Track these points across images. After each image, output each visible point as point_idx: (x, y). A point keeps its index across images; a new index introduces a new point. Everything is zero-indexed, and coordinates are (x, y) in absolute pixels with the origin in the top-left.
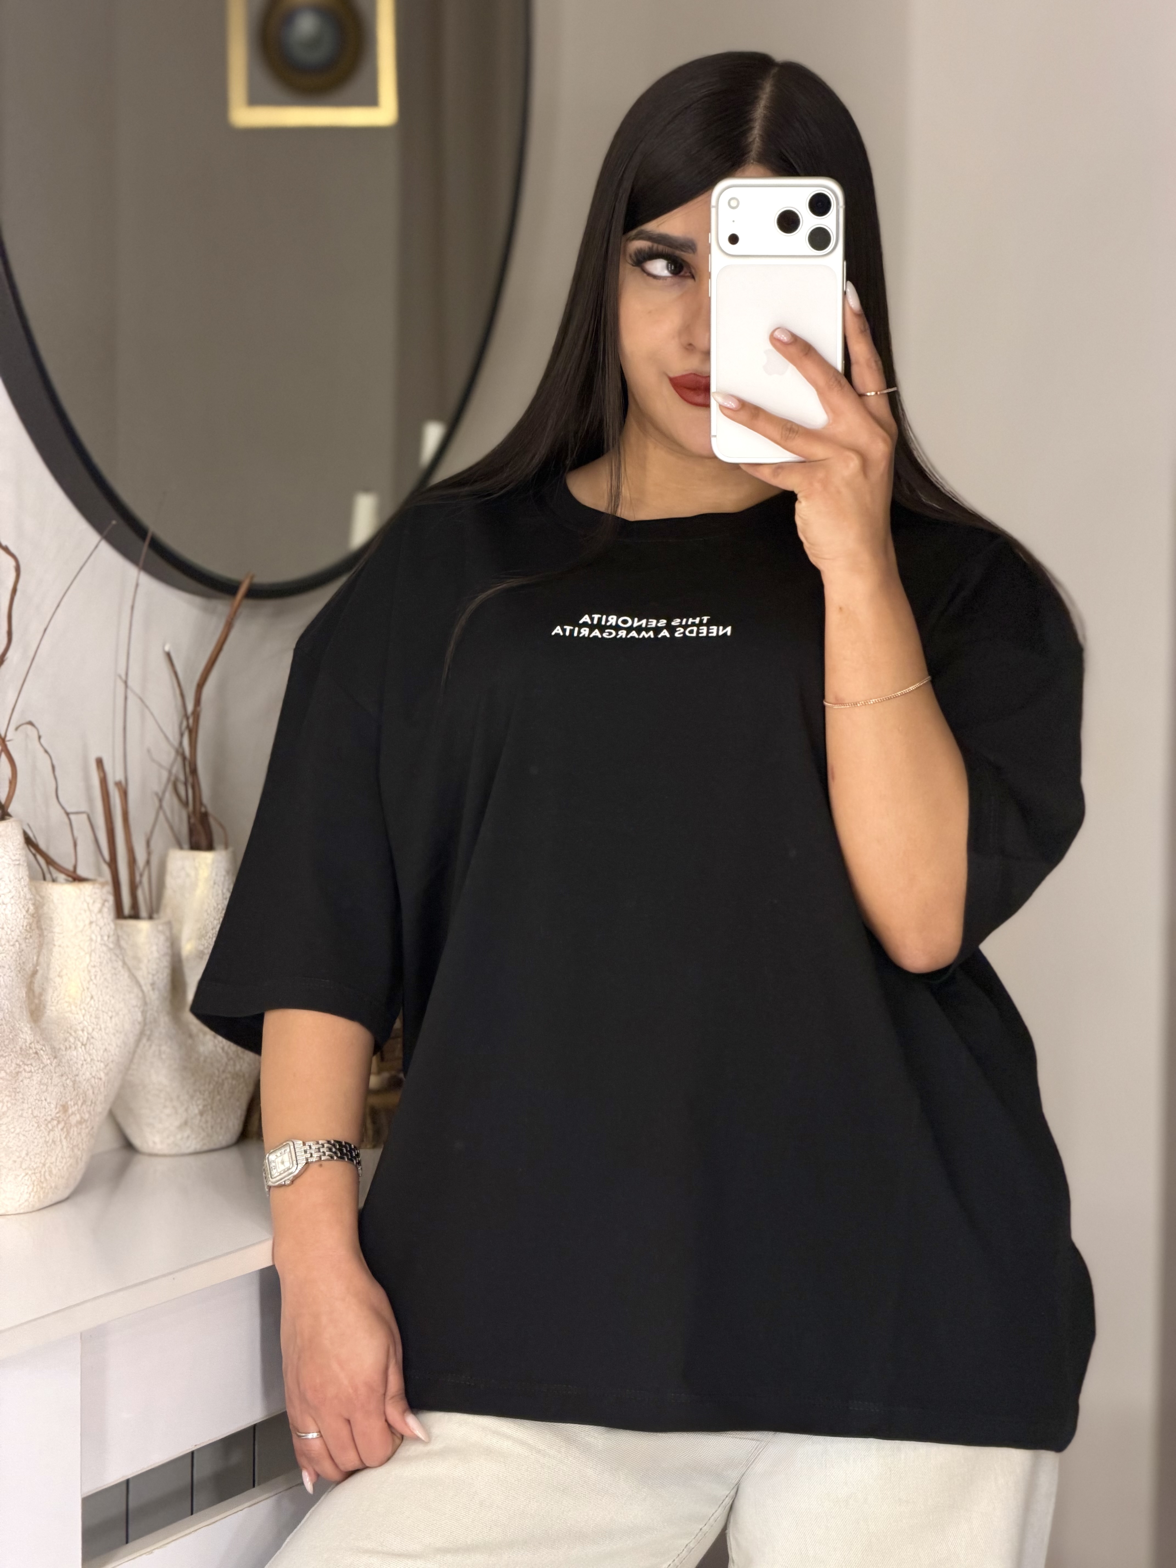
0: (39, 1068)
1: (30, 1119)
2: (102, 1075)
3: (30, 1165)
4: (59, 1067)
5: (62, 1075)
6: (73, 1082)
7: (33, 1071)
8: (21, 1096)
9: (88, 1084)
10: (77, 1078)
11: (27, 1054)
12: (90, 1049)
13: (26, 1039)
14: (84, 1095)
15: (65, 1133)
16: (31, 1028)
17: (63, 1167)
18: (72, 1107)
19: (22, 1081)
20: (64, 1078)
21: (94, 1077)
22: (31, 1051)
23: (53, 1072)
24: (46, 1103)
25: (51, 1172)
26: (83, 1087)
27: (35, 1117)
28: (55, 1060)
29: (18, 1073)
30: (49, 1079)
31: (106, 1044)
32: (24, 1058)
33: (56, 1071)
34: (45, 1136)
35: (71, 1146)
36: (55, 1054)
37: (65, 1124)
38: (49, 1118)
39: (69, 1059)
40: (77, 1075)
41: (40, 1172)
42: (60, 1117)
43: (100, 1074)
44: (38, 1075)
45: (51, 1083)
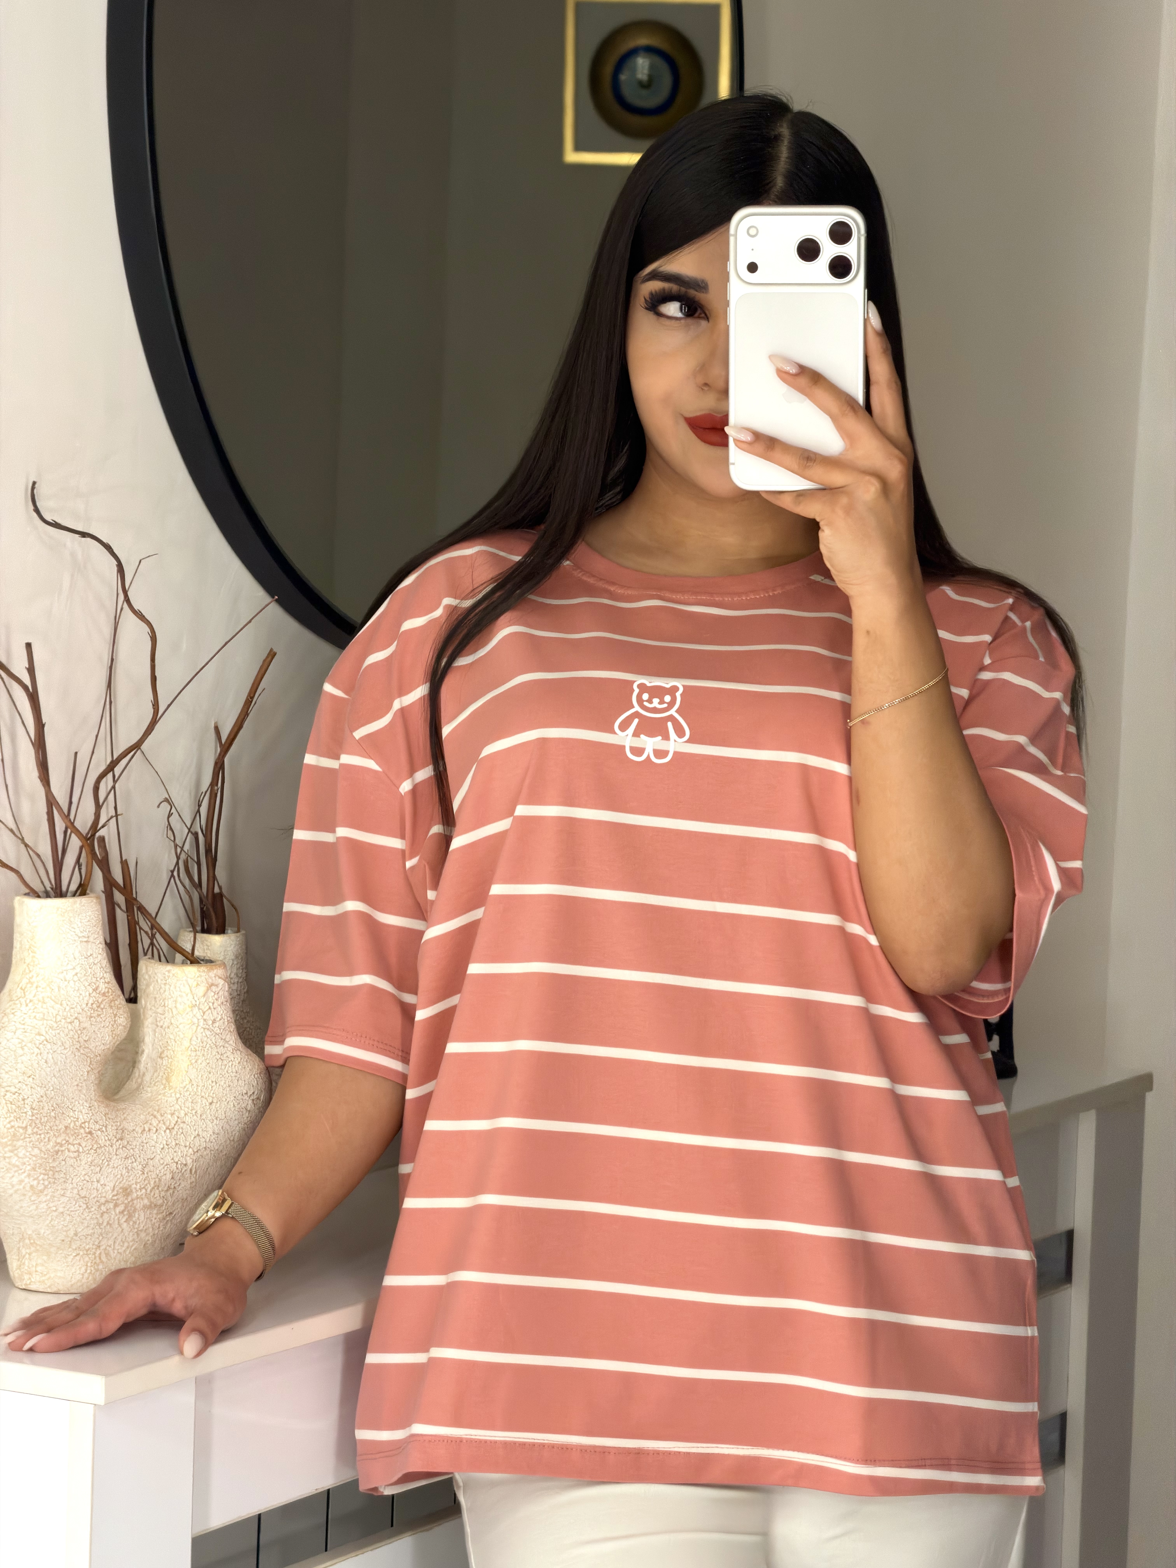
0: (91, 1149)
1: (76, 1199)
2: (189, 1161)
3: (81, 1245)
4: (124, 1148)
5: (126, 1158)
6: (142, 1165)
7: (81, 1150)
8: (62, 1175)
9: (166, 1168)
10: (151, 1161)
11: (75, 1133)
12: (177, 1133)
13: (78, 1119)
14: (157, 1180)
15: (126, 1217)
16: (90, 1107)
17: (125, 1251)
18: (137, 1191)
19: (64, 1160)
20: (130, 1161)
21: (177, 1163)
22: (82, 1131)
23: (114, 1153)
24: (99, 1184)
25: (107, 1255)
26: (158, 1171)
27: (82, 1198)
28: (120, 1141)
29: (57, 1152)
30: (105, 1161)
31: (200, 1130)
32: (69, 1138)
33: (117, 1153)
34: (97, 1218)
35: (136, 1230)
36: (121, 1135)
37: (126, 1207)
38: (103, 1200)
39: (145, 1141)
40: (152, 1159)
41: (95, 1253)
42: (118, 1199)
43: (186, 1161)
44: (89, 1155)
45: (108, 1165)
